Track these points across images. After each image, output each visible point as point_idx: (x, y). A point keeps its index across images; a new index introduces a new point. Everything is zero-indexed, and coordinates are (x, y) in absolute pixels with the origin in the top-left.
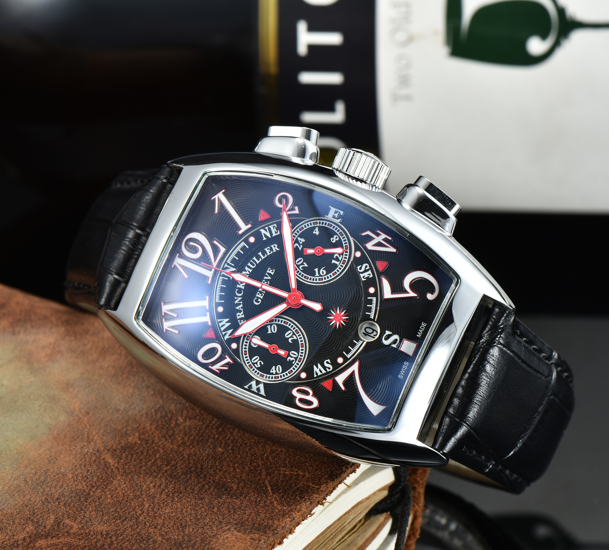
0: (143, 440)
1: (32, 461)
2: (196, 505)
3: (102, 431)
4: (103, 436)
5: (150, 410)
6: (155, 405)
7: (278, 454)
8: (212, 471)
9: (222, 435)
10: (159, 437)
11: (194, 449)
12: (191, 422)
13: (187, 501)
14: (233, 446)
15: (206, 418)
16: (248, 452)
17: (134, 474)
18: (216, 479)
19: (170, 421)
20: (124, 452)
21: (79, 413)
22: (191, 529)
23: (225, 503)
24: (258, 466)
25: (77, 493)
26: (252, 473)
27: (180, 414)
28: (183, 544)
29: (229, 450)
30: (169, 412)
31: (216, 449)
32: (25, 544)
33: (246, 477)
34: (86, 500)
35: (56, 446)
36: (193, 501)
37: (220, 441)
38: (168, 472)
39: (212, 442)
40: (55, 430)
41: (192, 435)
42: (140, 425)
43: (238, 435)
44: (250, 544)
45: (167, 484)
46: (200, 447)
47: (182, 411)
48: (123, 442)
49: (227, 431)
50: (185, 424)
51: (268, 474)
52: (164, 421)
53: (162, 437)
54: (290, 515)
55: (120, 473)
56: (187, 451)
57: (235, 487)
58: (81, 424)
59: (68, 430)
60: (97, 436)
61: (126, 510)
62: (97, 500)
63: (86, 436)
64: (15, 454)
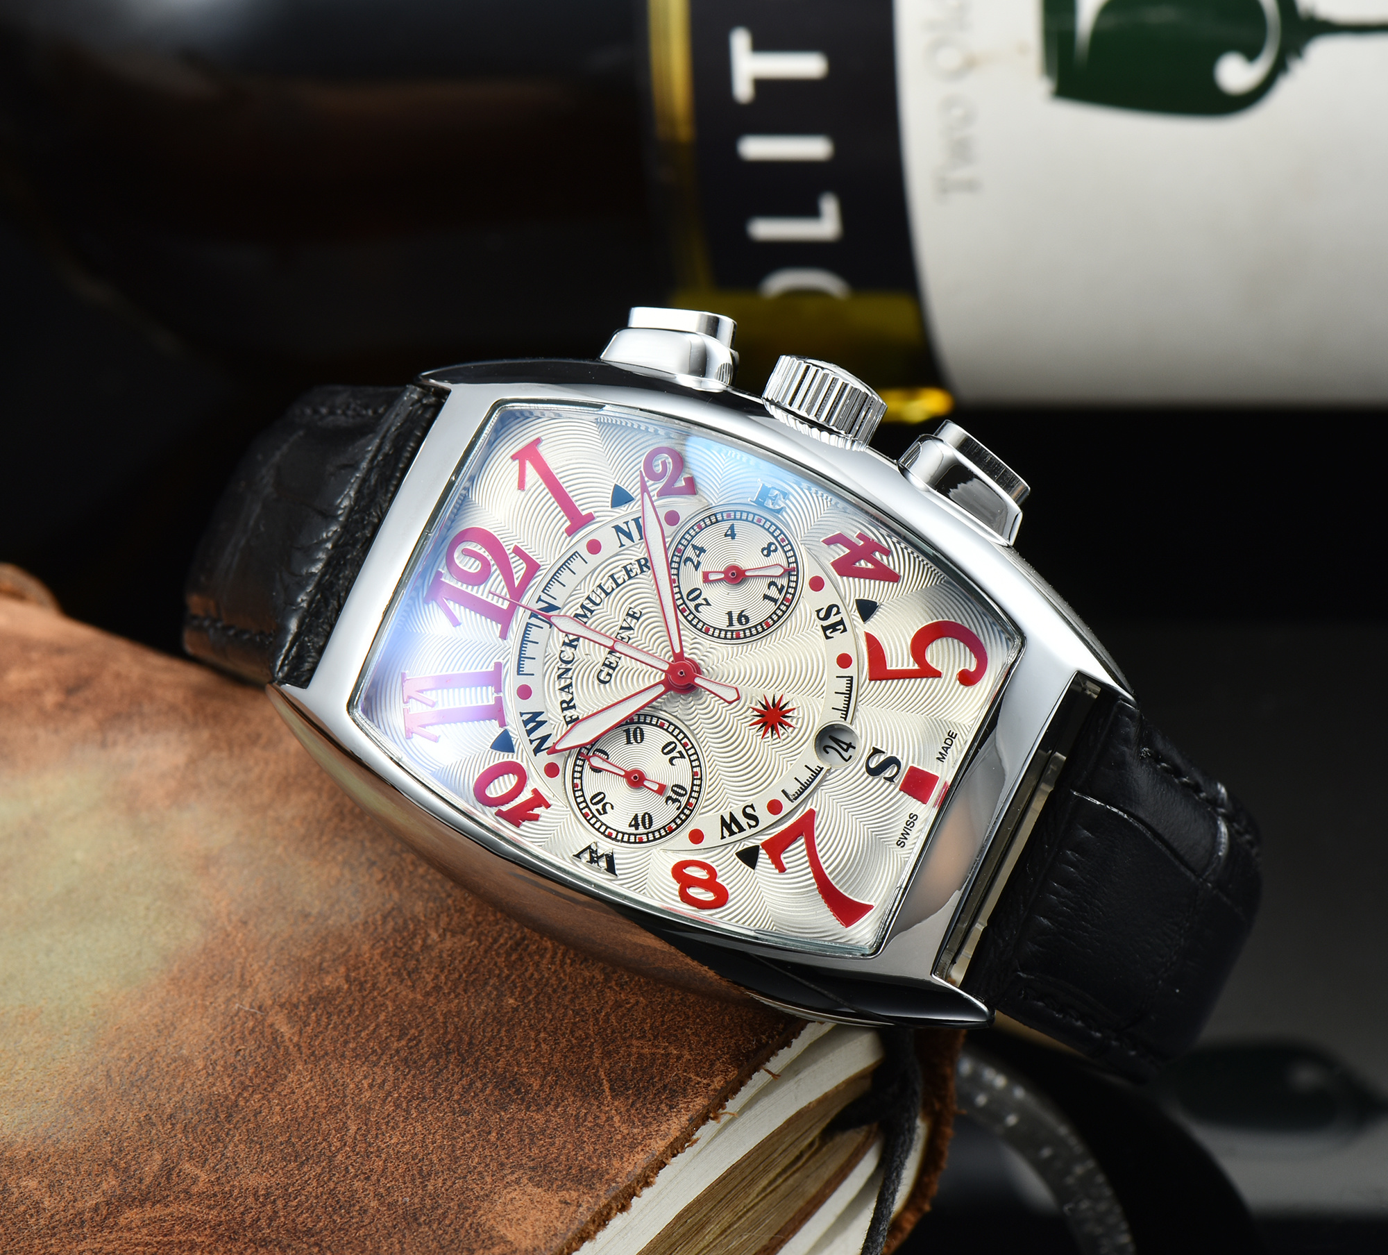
0: (354, 981)
1: (124, 1032)
2: (455, 1126)
3: (271, 963)
5: (374, 914)
6: (383, 904)
7: (629, 1010)
8: (491, 1049)
9: (516, 970)
10: (387, 974)
11: (457, 1001)
12: (456, 941)
13: (437, 1119)
14: (539, 994)
15: (486, 932)
16: (567, 1006)
17: (332, 1058)
18: (498, 1068)
19: (412, 939)
20: (314, 1009)
21: (226, 923)
22: (440, 1180)
23: (513, 1122)
24: (587, 1037)
25: (211, 1103)
26: (573, 1052)
27: (433, 923)
28: (421, 1216)
29: (529, 1002)
30: (411, 919)
31: (502, 1001)
32: (98, 1219)
33: (560, 1062)
34: (229, 1117)
35: (176, 997)
36: (448, 1119)
37: (513, 982)
38: (403, 1054)
39: (494, 984)
40: (175, 962)
41: (454, 969)
42: (349, 950)
43: (550, 969)
44: (558, 1215)
45: (398, 1079)
46: (469, 997)
47: (438, 916)
48: (312, 988)
49: (527, 959)
50: (443, 946)
51: (607, 1055)
52: (399, 939)
53: (393, 974)
54: (645, 1146)
55: (303, 1055)
56: (443, 1007)
57: (536, 1087)
58: (229, 948)
59: (202, 961)
60: (260, 974)
61: (309, 1140)
62: (252, 1119)
63: (238, 974)
64: (91, 1017)
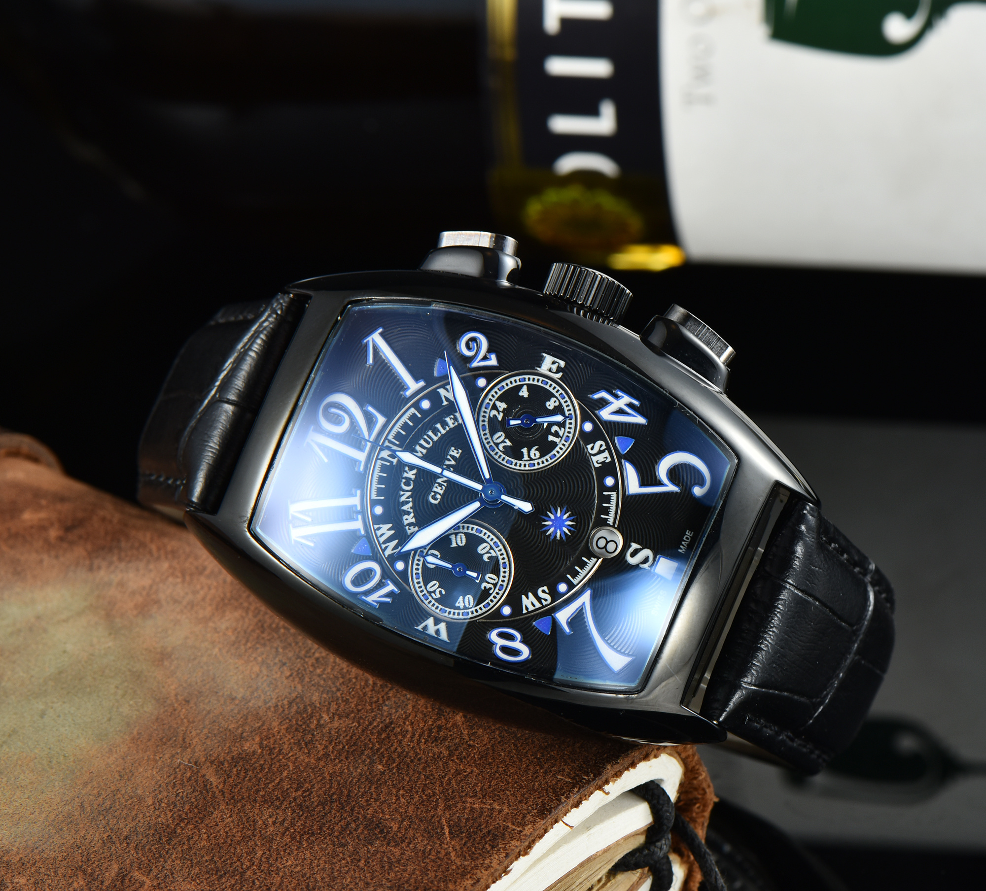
0: (266, 747)
1: (95, 775)
2: (334, 855)
3: (205, 731)
4: (206, 739)
5: (282, 700)
6: (290, 693)
7: (465, 777)
8: (363, 801)
9: (385, 745)
10: (290, 744)
11: (340, 765)
12: (341, 722)
13: (322, 849)
14: (400, 763)
15: (364, 717)
16: (420, 772)
17: (247, 801)
18: (368, 814)
19: (309, 719)
20: (235, 766)
21: (174, 701)
23: (377, 853)
24: (434, 794)
25: (156, 829)
26: (423, 805)
27: (325, 709)
29: (393, 768)
30: (309, 705)
31: (373, 766)
34: (169, 841)
35: (135, 752)
36: (329, 849)
37: (381, 753)
38: (299, 801)
39: (368, 754)
40: (135, 727)
41: (339, 742)
42: (262, 725)
43: (410, 745)
45: (294, 819)
46: (349, 763)
47: (329, 704)
48: (235, 750)
49: (393, 737)
50: (332, 725)
51: (448, 808)
52: (300, 719)
53: (295, 744)
54: (472, 875)
55: (226, 799)
56: (330, 769)
57: (395, 828)
58: (175, 719)
59: (155, 728)
60: (197, 739)
61: (227, 859)
62: (186, 842)
63: (181, 739)
64: (72, 763)
